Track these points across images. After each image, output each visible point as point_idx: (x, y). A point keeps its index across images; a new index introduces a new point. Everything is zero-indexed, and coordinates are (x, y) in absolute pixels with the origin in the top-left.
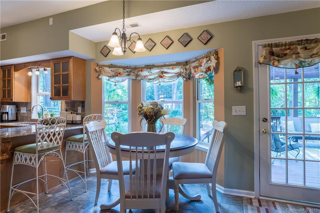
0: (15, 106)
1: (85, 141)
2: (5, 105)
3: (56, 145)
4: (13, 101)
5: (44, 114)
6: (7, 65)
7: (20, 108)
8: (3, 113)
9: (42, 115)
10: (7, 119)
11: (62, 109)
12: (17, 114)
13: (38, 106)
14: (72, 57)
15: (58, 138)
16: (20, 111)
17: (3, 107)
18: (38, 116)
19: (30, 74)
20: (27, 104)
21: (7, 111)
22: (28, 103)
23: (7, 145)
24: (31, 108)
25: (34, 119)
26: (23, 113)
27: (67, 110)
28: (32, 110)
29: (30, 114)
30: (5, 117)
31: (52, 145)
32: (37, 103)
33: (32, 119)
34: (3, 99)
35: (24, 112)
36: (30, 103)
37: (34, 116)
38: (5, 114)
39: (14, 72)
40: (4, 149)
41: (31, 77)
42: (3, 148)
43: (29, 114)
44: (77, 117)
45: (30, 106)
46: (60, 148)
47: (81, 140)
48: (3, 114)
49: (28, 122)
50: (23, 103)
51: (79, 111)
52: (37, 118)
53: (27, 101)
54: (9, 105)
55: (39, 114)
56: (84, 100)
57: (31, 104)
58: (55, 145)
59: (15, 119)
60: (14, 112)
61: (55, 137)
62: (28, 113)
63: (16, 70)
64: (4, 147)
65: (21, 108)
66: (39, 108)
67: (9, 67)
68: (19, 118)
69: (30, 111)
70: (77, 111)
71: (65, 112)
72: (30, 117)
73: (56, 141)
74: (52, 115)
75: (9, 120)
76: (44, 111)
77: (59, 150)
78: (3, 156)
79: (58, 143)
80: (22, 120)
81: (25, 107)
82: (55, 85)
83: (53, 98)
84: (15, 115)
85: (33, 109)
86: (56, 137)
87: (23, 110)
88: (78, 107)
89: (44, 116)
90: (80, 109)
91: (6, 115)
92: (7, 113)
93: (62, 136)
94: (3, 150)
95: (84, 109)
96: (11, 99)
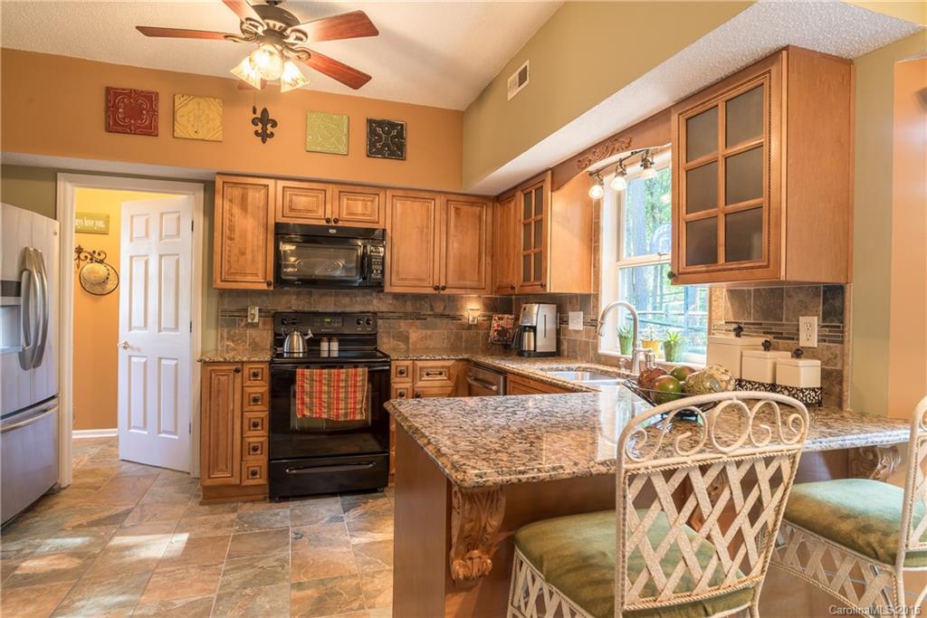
0: (555, 306)
1: (910, 555)
2: (529, 305)
3: (733, 580)
4: (548, 291)
5: (638, 342)
6: (533, 174)
7: (566, 312)
8: (525, 329)
9: (634, 345)
10: (532, 349)
11: (715, 322)
12: (558, 332)
13: (620, 307)
14: (784, 53)
15: (750, 533)
16: (567, 322)
17: (525, 309)
18: (618, 345)
19: (595, 192)
20: (586, 301)
21: (534, 324)
22: (588, 296)
23: (484, 517)
24: (597, 313)
25: (606, 356)
26: (575, 331)
27: (739, 331)
28: (602, 324)
29: (595, 338)
30: (528, 342)
31: (714, 582)
32: (616, 298)
33: (600, 355)
34: (525, 284)
35: (577, 329)
36: (597, 297)
37: (608, 344)
38: (529, 331)
39: (550, 193)
40: (472, 529)
41: (598, 204)
42: (468, 526)
43: (592, 334)
44: (802, 370)
45: (596, 307)
46: (753, 600)
47: (873, 539)
48: (525, 331)
49: (588, 362)
50: (576, 296)
51: (803, 336)
52: (618, 353)
53: (587, 292)
54: (539, 303)
55: (622, 338)
56: (842, 281)
57: (597, 300)
58: (728, 582)
59: (554, 350)
60: (551, 326)
61: (732, 532)
62: (588, 332)
63: (556, 186)
64: (472, 521)
65: (571, 314)
66: (623, 313)
67: (536, 180)
68: (565, 346)
69: (594, 324)
70: (795, 336)
71: (732, 335)
72: (596, 347)
73: (733, 558)
74: (669, 347)
75: (538, 351)
76: (638, 324)
77: (750, 608)
78: (469, 562)
79: (746, 567)
80: (573, 356)
81: (580, 310)
82: (692, 216)
83: (680, 274)
84: (555, 336)
85: (603, 318)
86: (740, 532)
87: (576, 322)
88: (802, 319)
89: (641, 349)
90: (810, 330)
91: (532, 334)
92: (534, 329)
93: (770, 526)
94: (466, 534)
95: (840, 329)
96: (542, 285)
